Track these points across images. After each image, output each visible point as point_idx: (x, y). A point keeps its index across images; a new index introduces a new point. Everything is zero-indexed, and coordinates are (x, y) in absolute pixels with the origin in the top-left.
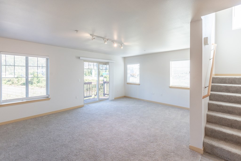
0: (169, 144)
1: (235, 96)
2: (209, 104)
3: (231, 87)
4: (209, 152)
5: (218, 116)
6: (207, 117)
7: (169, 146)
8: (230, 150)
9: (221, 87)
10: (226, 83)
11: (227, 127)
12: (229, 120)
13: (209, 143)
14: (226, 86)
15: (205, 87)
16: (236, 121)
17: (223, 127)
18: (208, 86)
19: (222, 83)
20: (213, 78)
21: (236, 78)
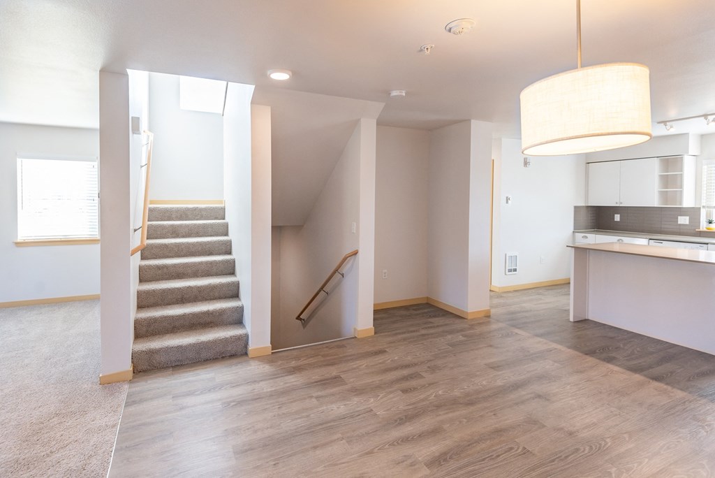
0: (40, 405)
1: (188, 243)
2: (141, 268)
3: (181, 226)
4: (144, 367)
5: (160, 288)
6: (138, 298)
7: (41, 409)
8: (180, 344)
9: (163, 227)
10: (173, 220)
11: (175, 306)
12: (179, 289)
13: (144, 349)
14: (172, 226)
15: (135, 230)
16: (189, 287)
17: (169, 307)
18: (141, 225)
19: (165, 220)
20: (151, 210)
21: (188, 209)
